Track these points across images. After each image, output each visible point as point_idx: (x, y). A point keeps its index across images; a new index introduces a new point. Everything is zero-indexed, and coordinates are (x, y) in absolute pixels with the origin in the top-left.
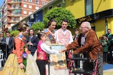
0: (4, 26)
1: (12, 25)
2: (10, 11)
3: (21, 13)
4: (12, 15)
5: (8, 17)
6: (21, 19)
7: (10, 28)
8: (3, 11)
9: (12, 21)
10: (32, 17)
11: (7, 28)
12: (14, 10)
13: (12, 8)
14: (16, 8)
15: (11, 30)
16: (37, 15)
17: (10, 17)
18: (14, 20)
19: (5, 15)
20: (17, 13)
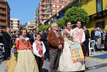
0: (40, 22)
1: (45, 21)
2: (43, 11)
3: (51, 12)
4: (45, 13)
5: (42, 15)
6: (50, 16)
7: (43, 23)
8: (38, 11)
9: (45, 18)
10: (58, 15)
11: (41, 24)
12: (46, 10)
13: (45, 8)
14: (48, 8)
15: (44, 25)
16: (61, 13)
17: (43, 15)
18: (47, 17)
19: (40, 13)
20: (48, 12)
